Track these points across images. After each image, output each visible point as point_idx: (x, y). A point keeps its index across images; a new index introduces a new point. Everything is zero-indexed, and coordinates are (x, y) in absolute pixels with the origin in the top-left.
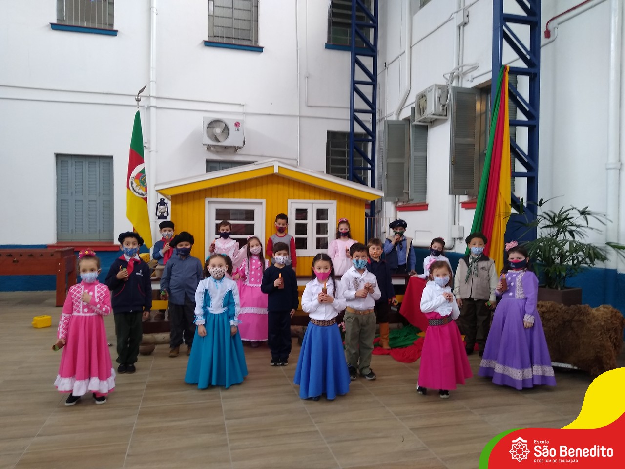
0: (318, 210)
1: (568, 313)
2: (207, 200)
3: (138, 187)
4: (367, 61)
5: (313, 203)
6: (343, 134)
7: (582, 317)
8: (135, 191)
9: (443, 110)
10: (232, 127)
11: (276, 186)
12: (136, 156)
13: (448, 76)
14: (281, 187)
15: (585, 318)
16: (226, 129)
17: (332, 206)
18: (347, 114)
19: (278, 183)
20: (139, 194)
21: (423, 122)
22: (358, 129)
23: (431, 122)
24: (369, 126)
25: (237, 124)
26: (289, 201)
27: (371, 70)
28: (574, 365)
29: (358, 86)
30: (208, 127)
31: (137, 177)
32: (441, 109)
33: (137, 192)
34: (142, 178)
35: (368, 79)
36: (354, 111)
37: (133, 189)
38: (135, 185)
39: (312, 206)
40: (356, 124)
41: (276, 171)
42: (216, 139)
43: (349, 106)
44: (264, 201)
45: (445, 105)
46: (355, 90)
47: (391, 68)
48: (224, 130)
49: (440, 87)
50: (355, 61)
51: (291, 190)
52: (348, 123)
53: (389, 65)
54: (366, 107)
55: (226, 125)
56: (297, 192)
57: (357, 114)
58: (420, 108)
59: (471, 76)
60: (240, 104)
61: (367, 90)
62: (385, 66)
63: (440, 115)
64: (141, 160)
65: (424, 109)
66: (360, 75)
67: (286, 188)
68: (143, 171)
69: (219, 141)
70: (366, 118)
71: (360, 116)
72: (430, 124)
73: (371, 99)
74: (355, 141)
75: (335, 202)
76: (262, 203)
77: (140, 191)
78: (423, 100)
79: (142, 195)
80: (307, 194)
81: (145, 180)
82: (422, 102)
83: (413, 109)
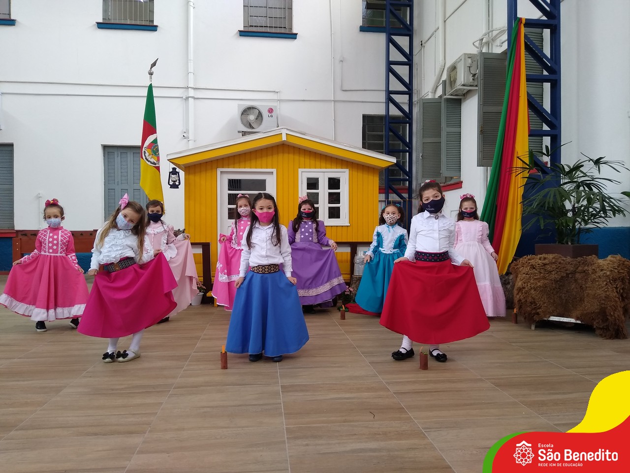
0: (330, 180)
1: (572, 264)
2: (219, 170)
3: (151, 156)
4: (403, 41)
5: (324, 172)
6: (380, 118)
7: (586, 268)
8: (147, 160)
9: (473, 79)
10: (265, 114)
11: (286, 155)
12: (149, 127)
13: (477, 44)
14: (291, 156)
15: (590, 268)
16: (260, 115)
17: (344, 175)
18: (382, 97)
19: (289, 153)
20: (151, 163)
21: (456, 95)
22: (394, 111)
23: (464, 95)
24: (406, 108)
25: (271, 111)
26: (300, 170)
27: (407, 50)
28: (577, 319)
29: (393, 67)
30: (242, 114)
31: (149, 147)
32: (471, 78)
33: (149, 161)
34: (154, 147)
35: (405, 60)
36: (389, 93)
37: (146, 158)
38: (147, 154)
39: (323, 175)
40: (391, 106)
41: (284, 138)
42: (251, 126)
43: (384, 88)
44: (274, 170)
45: (475, 75)
46: (390, 70)
47: (429, 46)
48: (258, 116)
49: (470, 56)
50: (390, 41)
51: (302, 159)
52: (384, 105)
53: (425, 43)
54: (402, 88)
55: (259, 112)
56: (307, 160)
57: (393, 96)
58: (452, 81)
59: (500, 40)
60: (275, 92)
61: (403, 71)
62: (422, 44)
63: (471, 86)
64: (154, 131)
65: (455, 81)
66: (396, 56)
67: (297, 157)
68: (155, 141)
69: (253, 128)
70: (402, 99)
71: (397, 98)
72: (463, 97)
73: (407, 80)
74: (390, 123)
75: (347, 171)
76: (273, 172)
77: (152, 160)
78: (455, 71)
79: (154, 163)
80: (318, 163)
81: (158, 150)
82: (453, 74)
83: (444, 82)
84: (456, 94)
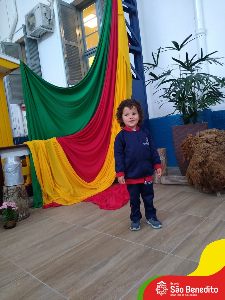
9: (49, 23)
21: (34, 37)
23: (40, 37)
32: (48, 22)
45: (50, 20)
49: (44, 6)
58: (30, 25)
63: (47, 28)
65: (34, 24)
72: (39, 39)
78: (32, 18)
82: (31, 20)
83: (24, 27)
84: (34, 35)
